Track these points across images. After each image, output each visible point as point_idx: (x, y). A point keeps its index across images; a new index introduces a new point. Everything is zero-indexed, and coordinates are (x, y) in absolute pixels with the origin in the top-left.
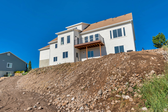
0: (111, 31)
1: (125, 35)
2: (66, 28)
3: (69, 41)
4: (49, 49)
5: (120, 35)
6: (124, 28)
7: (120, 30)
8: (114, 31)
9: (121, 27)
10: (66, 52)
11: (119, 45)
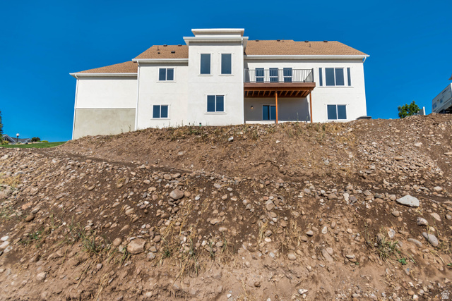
0: (320, 69)
1: (349, 84)
2: (193, 30)
3: (226, 69)
4: (135, 78)
5: (340, 82)
6: (348, 69)
7: (340, 71)
8: (329, 71)
9: (344, 66)
10: (218, 97)
11: (336, 102)
